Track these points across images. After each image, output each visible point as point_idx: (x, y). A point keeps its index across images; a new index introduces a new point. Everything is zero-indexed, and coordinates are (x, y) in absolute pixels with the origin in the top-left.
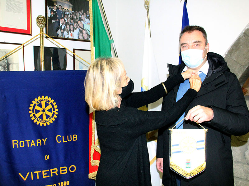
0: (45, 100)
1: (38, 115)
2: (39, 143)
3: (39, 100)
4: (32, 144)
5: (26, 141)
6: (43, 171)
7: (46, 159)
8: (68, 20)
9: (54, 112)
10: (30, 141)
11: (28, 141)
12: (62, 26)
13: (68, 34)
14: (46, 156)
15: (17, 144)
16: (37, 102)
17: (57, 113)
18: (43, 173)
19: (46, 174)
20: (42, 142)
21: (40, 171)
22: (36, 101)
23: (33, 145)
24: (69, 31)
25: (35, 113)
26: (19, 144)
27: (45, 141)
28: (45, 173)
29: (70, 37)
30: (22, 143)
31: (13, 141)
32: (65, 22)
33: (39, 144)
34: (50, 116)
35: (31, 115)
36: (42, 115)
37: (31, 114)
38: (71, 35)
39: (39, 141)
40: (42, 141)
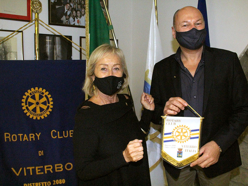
0: (39, 92)
1: (31, 108)
2: (32, 137)
3: (33, 92)
4: (24, 139)
5: (19, 135)
6: (37, 168)
7: (40, 155)
8: (75, 5)
9: (49, 105)
10: (22, 135)
11: (21, 135)
12: (67, 12)
13: (74, 21)
14: (39, 152)
15: (9, 137)
16: (31, 94)
17: (52, 107)
18: (37, 169)
19: (40, 170)
20: (36, 137)
21: (34, 168)
22: (29, 93)
23: (26, 139)
24: (76, 18)
25: (28, 106)
26: (11, 137)
27: (38, 136)
28: (38, 169)
29: (76, 24)
30: (14, 137)
31: (5, 134)
32: (71, 7)
33: (32, 139)
34: (44, 110)
35: (24, 108)
36: (35, 108)
37: (24, 106)
38: (78, 22)
39: (32, 136)
40: (35, 135)
